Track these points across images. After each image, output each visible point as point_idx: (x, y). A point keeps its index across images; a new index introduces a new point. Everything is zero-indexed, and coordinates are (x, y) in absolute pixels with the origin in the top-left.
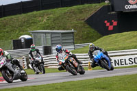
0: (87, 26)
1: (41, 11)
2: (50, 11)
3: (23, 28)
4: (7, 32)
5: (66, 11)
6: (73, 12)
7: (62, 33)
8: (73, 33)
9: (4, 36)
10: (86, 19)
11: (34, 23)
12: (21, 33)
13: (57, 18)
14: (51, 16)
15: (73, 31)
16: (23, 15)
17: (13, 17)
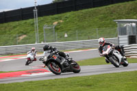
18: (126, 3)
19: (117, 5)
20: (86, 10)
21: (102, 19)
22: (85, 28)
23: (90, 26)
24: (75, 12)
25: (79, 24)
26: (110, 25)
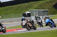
0: (53, 8)
1: (34, 2)
2: (38, 2)
3: (26, 9)
4: (20, 10)
5: (45, 2)
6: (48, 2)
7: (43, 11)
8: (47, 11)
9: (19, 12)
10: (53, 5)
11: (31, 7)
12: (26, 11)
13: (41, 5)
14: (39, 4)
15: (47, 10)
16: (27, 3)
17: (23, 4)
18: (25, 4)
19: (21, 4)
20: (8, 7)
21: (15, 10)
22: (8, 14)
23: (10, 13)
24: (3, 7)
25: (5, 12)
26: (19, 13)
